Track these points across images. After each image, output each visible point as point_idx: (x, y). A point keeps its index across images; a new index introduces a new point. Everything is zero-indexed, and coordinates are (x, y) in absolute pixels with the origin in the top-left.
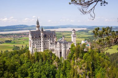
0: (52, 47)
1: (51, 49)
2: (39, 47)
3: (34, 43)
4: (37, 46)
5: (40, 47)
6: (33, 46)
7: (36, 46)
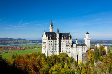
0: (68, 50)
1: (67, 51)
2: (54, 49)
3: (49, 44)
4: (53, 48)
5: (56, 49)
6: (49, 48)
7: (51, 48)
